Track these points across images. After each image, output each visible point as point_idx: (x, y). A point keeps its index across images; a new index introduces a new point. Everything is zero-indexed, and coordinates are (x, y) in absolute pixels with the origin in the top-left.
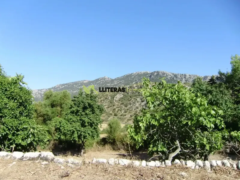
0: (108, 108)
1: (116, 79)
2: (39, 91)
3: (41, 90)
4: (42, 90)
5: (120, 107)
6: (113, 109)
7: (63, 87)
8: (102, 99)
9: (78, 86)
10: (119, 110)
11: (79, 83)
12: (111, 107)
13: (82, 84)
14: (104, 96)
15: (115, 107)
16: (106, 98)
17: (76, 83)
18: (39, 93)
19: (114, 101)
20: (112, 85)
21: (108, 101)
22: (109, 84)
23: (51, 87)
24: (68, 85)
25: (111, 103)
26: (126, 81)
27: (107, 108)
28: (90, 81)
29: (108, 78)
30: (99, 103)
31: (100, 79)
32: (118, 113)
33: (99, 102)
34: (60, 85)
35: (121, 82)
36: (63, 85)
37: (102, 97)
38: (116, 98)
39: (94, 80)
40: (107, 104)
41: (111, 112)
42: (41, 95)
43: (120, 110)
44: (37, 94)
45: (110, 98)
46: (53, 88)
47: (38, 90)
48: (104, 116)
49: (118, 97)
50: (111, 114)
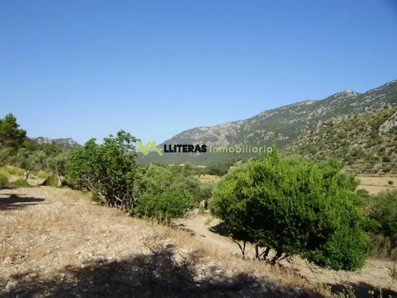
0: (369, 147)
1: (368, 92)
2: (234, 124)
3: (236, 123)
4: (237, 122)
5: (393, 145)
6: (380, 149)
7: (271, 114)
8: (353, 131)
9: (296, 111)
10: (392, 151)
11: (298, 106)
12: (374, 145)
13: (304, 107)
14: (356, 126)
15: (382, 146)
16: (362, 130)
17: (293, 107)
18: (233, 128)
19: (380, 135)
20: (360, 104)
21: (366, 134)
22: (355, 104)
23: (251, 117)
24: (280, 111)
25: (373, 137)
26: (389, 94)
27: (365, 147)
28: (317, 101)
29: (352, 93)
30: (349, 139)
31: (336, 96)
32: (390, 157)
33: (348, 137)
34: (266, 112)
35: (378, 98)
36: (271, 111)
37: (353, 128)
38: (384, 127)
39: (326, 99)
40: (364, 140)
41: (375, 155)
42: (237, 131)
43: (394, 151)
44: (231, 128)
45: (369, 129)
46: (254, 118)
47: (232, 123)
48: (361, 163)
49: (388, 125)
50: (377, 159)
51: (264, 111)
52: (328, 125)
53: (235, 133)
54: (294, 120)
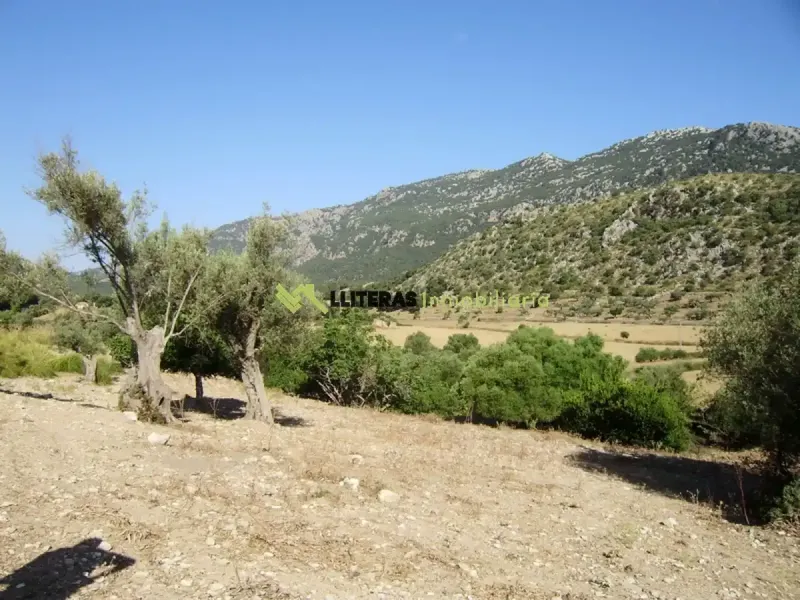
0: (586, 267)
1: (581, 159)
2: (327, 214)
3: (331, 210)
4: (334, 208)
5: (627, 265)
6: (603, 271)
7: (401, 196)
8: (559, 237)
9: (449, 192)
10: (625, 275)
11: (453, 182)
12: (594, 264)
13: (464, 183)
14: (565, 228)
15: (609, 266)
16: (574, 235)
17: (442, 182)
18: (325, 221)
19: (604, 245)
20: (568, 182)
21: (582, 243)
22: (557, 181)
23: (362, 199)
24: (418, 190)
25: (593, 250)
26: (618, 166)
27: (579, 268)
28: (488, 173)
29: (554, 160)
30: (551, 251)
31: (523, 164)
32: (621, 287)
33: (550, 248)
34: (392, 190)
35: (600, 172)
36: (401, 189)
37: (558, 232)
38: (611, 232)
39: (505, 170)
40: (577, 254)
41: (597, 283)
42: (334, 228)
43: (628, 275)
44: (321, 220)
45: (587, 234)
46: (367, 202)
47: (324, 211)
48: (573, 297)
49: (619, 229)
50: (599, 290)
51: (386, 188)
52: (512, 223)
53: (330, 232)
54: (446, 208)
